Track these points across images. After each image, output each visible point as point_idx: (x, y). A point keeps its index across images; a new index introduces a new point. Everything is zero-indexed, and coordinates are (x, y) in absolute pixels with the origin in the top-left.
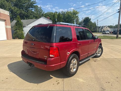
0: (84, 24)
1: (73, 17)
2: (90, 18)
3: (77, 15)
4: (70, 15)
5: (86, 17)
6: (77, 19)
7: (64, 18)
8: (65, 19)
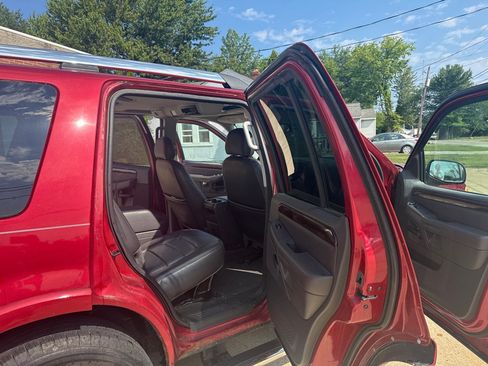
0: (435, 98)
1: (381, 69)
2: (465, 69)
3: (401, 59)
4: (370, 59)
5: (448, 66)
6: (403, 78)
7: (340, 72)
8: (349, 79)
